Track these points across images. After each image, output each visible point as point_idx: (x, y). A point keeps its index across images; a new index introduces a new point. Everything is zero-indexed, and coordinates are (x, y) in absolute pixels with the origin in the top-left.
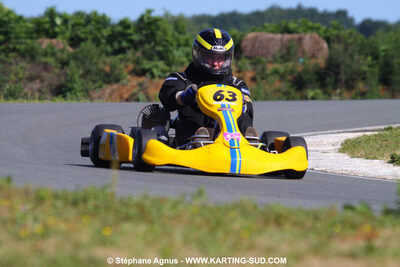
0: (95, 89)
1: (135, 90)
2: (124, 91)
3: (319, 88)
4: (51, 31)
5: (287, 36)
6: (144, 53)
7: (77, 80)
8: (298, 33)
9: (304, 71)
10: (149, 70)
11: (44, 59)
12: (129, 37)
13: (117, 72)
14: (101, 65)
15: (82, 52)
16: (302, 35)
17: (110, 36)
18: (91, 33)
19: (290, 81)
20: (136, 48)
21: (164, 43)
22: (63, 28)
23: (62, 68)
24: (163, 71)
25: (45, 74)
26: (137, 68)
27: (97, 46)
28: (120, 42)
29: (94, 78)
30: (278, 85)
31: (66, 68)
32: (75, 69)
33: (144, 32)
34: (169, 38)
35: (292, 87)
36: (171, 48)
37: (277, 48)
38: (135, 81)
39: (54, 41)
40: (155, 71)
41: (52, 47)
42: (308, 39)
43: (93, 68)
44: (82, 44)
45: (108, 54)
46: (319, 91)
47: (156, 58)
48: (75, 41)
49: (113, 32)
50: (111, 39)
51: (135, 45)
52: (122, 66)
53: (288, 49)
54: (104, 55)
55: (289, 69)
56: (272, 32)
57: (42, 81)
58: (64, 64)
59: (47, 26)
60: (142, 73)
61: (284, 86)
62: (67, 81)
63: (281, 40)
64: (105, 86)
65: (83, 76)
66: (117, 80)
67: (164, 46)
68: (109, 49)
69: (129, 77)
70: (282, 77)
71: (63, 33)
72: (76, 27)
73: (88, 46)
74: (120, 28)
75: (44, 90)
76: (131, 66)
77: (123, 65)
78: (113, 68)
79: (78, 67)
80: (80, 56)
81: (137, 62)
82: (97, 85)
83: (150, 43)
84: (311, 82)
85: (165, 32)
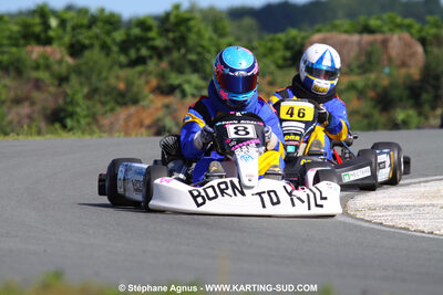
0: (106, 113)
1: (160, 114)
2: (144, 115)
3: (412, 107)
4: (43, 36)
5: (367, 38)
6: (171, 63)
7: (81, 101)
8: (382, 32)
9: (392, 85)
10: (179, 87)
11: (35, 74)
12: (151, 43)
13: (135, 89)
14: (113, 81)
15: (86, 63)
16: (388, 35)
17: (124, 42)
18: (97, 37)
19: (372, 99)
20: (160, 57)
21: (199, 49)
22: (60, 32)
23: (60, 85)
24: (198, 88)
25: (36, 95)
26: (163, 84)
27: (108, 55)
28: (138, 50)
29: (103, 99)
30: (355, 104)
31: (65, 86)
32: (77, 87)
33: (171, 35)
34: (205, 43)
35: (374, 107)
36: (208, 56)
37: (353, 54)
38: (160, 101)
39: (48, 49)
40: (187, 87)
41: (46, 58)
42: (396, 41)
43: (102, 85)
44: (87, 54)
45: (122, 66)
46: (412, 112)
47: (188, 70)
48: (76, 50)
49: (128, 35)
50: (125, 46)
51: (159, 53)
52: (141, 81)
53: (369, 55)
54: (116, 68)
55: (370, 83)
56: (346, 32)
57: (33, 104)
58: (62, 80)
59: (38, 29)
60: (169, 90)
61: (364, 106)
62: (66, 103)
63: (359, 43)
64: (118, 109)
65: (89, 97)
66: (135, 101)
67: (199, 54)
68: (123, 59)
69: (151, 96)
70: (361, 94)
71: (60, 38)
72: (78, 31)
73: (94, 55)
74: (136, 31)
75: (36, 115)
76: (154, 82)
77: (143, 80)
78: (129, 84)
79: (81, 84)
80: (84, 68)
81: (162, 76)
82: (108, 107)
83: (179, 49)
84: (401, 100)
85: (199, 34)
